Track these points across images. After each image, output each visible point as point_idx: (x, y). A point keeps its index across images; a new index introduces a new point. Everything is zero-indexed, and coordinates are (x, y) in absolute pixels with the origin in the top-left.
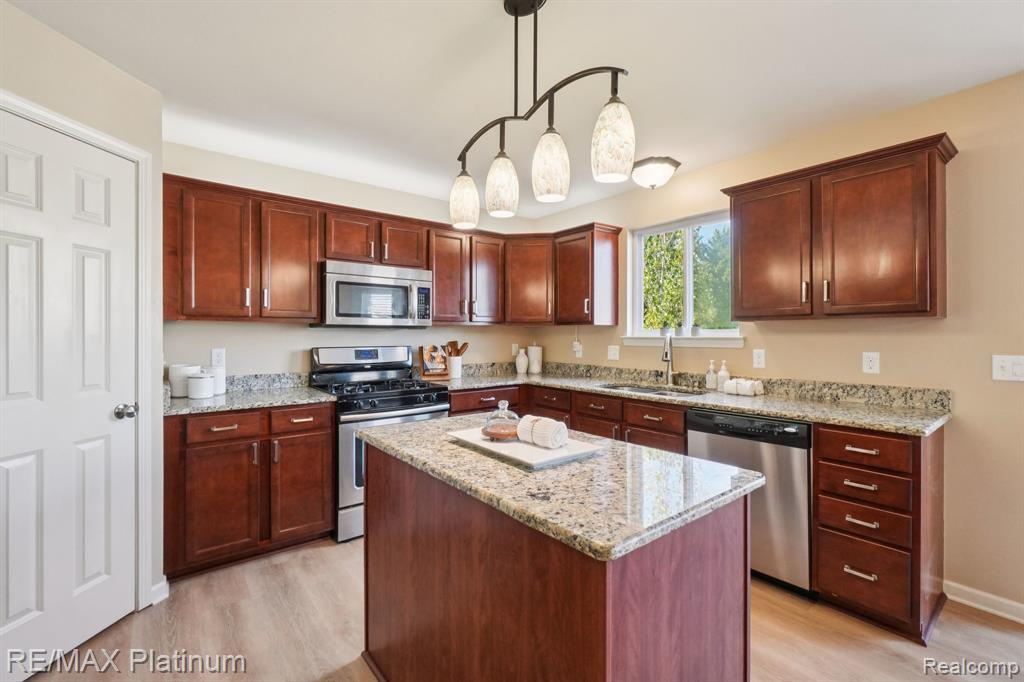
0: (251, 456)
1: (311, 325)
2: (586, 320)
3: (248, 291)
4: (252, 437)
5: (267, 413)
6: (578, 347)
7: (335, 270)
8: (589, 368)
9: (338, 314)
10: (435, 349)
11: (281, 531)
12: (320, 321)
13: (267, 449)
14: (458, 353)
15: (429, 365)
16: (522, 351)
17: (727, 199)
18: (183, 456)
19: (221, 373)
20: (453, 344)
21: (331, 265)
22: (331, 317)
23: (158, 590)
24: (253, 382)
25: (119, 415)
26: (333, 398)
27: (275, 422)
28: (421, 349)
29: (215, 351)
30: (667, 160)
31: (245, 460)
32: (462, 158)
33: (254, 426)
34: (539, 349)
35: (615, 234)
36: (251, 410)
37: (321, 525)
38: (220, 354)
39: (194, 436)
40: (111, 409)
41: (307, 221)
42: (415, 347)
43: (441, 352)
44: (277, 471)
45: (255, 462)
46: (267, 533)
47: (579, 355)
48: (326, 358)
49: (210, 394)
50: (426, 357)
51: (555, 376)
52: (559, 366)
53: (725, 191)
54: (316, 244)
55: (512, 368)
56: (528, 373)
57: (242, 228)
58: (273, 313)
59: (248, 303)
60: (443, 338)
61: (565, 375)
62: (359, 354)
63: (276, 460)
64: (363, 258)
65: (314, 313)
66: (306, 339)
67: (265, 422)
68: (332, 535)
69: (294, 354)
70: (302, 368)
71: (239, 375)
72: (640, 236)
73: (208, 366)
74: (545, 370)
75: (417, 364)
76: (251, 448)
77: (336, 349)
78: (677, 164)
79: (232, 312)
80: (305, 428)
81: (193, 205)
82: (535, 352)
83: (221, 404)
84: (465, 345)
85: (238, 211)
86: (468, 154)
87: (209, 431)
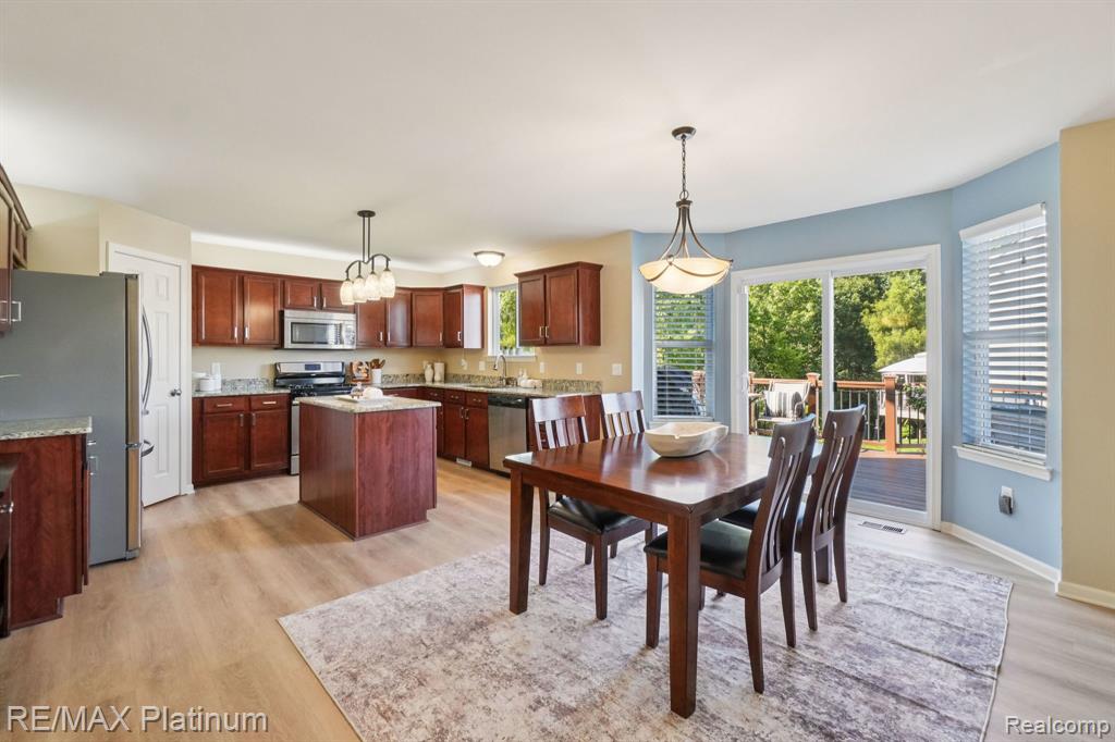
0: (239, 423)
1: (276, 349)
2: (460, 346)
3: (236, 329)
4: (241, 411)
5: (249, 398)
6: (464, 362)
7: (291, 316)
8: (469, 376)
9: (292, 342)
10: (361, 364)
11: (256, 465)
12: (280, 346)
13: (248, 419)
14: (379, 366)
15: (356, 374)
16: (429, 366)
17: (516, 280)
18: (201, 419)
19: (219, 378)
20: (376, 361)
21: (287, 313)
22: (288, 343)
23: (189, 489)
24: (237, 384)
25: (173, 394)
26: (288, 391)
27: (253, 404)
28: (351, 364)
29: (214, 365)
30: (499, 254)
31: (235, 424)
32: (347, 271)
33: (242, 405)
34: (442, 364)
35: (481, 289)
36: (240, 396)
37: (281, 465)
38: (216, 366)
39: (207, 408)
40: (168, 391)
41: (272, 287)
42: (347, 363)
43: (365, 366)
44: (254, 431)
45: (242, 425)
46: (248, 466)
47: (465, 368)
48: (284, 369)
49: (213, 387)
50: (354, 369)
51: (451, 382)
52: (455, 376)
53: (516, 275)
54: (279, 299)
55: (422, 377)
56: (433, 381)
57: (232, 292)
58: (252, 342)
59: (236, 335)
60: (369, 357)
61: (458, 382)
62: (308, 367)
63: (254, 424)
64: (308, 308)
65: (277, 341)
66: (271, 357)
67: (247, 404)
68: (287, 472)
69: (263, 367)
70: (269, 375)
71: (228, 379)
72: (497, 292)
73: (210, 372)
74: (446, 378)
75: (349, 374)
76: (239, 417)
77: (293, 364)
78: (503, 255)
79: (226, 341)
80: (271, 408)
81: (203, 280)
82: (439, 367)
83: (219, 393)
84: (384, 361)
85: (229, 284)
86: (350, 270)
87: (215, 406)
